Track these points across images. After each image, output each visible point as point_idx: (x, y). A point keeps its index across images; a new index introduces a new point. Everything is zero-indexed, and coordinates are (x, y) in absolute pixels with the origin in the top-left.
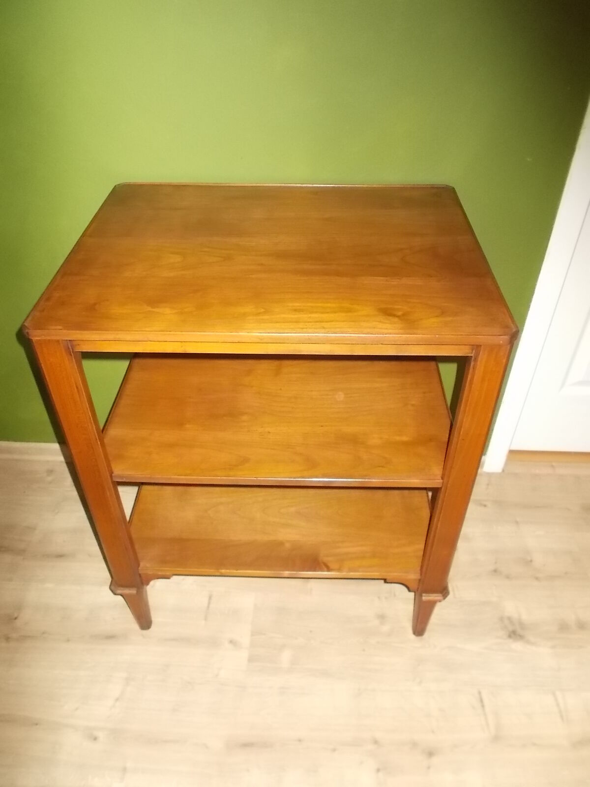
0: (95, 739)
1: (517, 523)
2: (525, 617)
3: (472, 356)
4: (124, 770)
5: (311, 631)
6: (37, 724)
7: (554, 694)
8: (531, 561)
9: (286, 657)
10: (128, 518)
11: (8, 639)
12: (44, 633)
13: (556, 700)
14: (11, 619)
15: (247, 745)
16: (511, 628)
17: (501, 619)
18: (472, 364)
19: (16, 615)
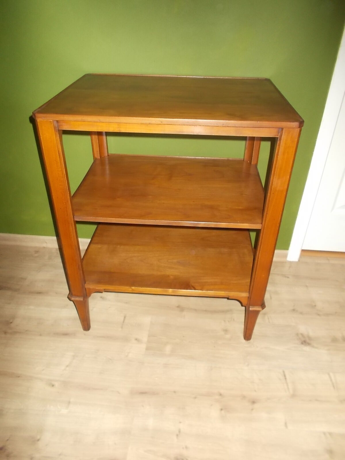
0: (53, 386)
1: (307, 286)
2: (311, 334)
3: (278, 138)
4: (69, 403)
5: (183, 336)
6: (19, 377)
7: (329, 374)
8: (315, 306)
9: (168, 349)
10: (82, 257)
11: (5, 333)
12: (26, 331)
13: (330, 377)
14: (8, 323)
15: (143, 393)
16: (303, 339)
17: (297, 334)
18: (278, 142)
19: (11, 321)
